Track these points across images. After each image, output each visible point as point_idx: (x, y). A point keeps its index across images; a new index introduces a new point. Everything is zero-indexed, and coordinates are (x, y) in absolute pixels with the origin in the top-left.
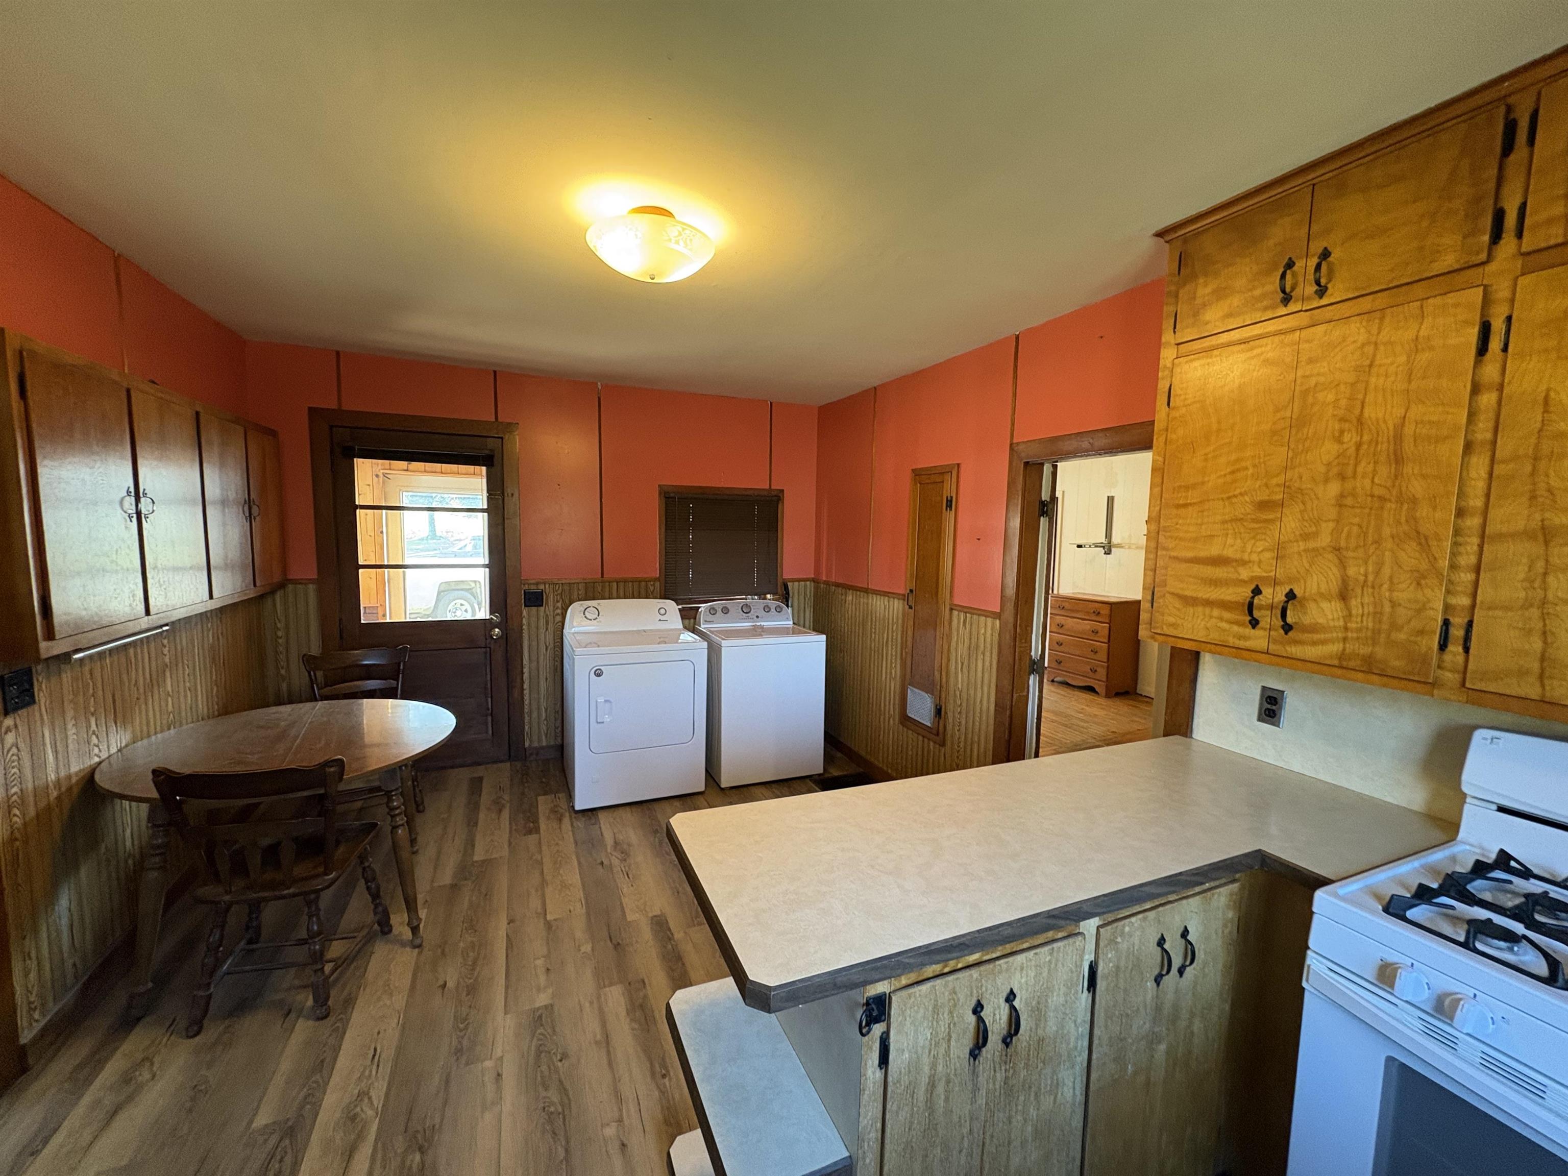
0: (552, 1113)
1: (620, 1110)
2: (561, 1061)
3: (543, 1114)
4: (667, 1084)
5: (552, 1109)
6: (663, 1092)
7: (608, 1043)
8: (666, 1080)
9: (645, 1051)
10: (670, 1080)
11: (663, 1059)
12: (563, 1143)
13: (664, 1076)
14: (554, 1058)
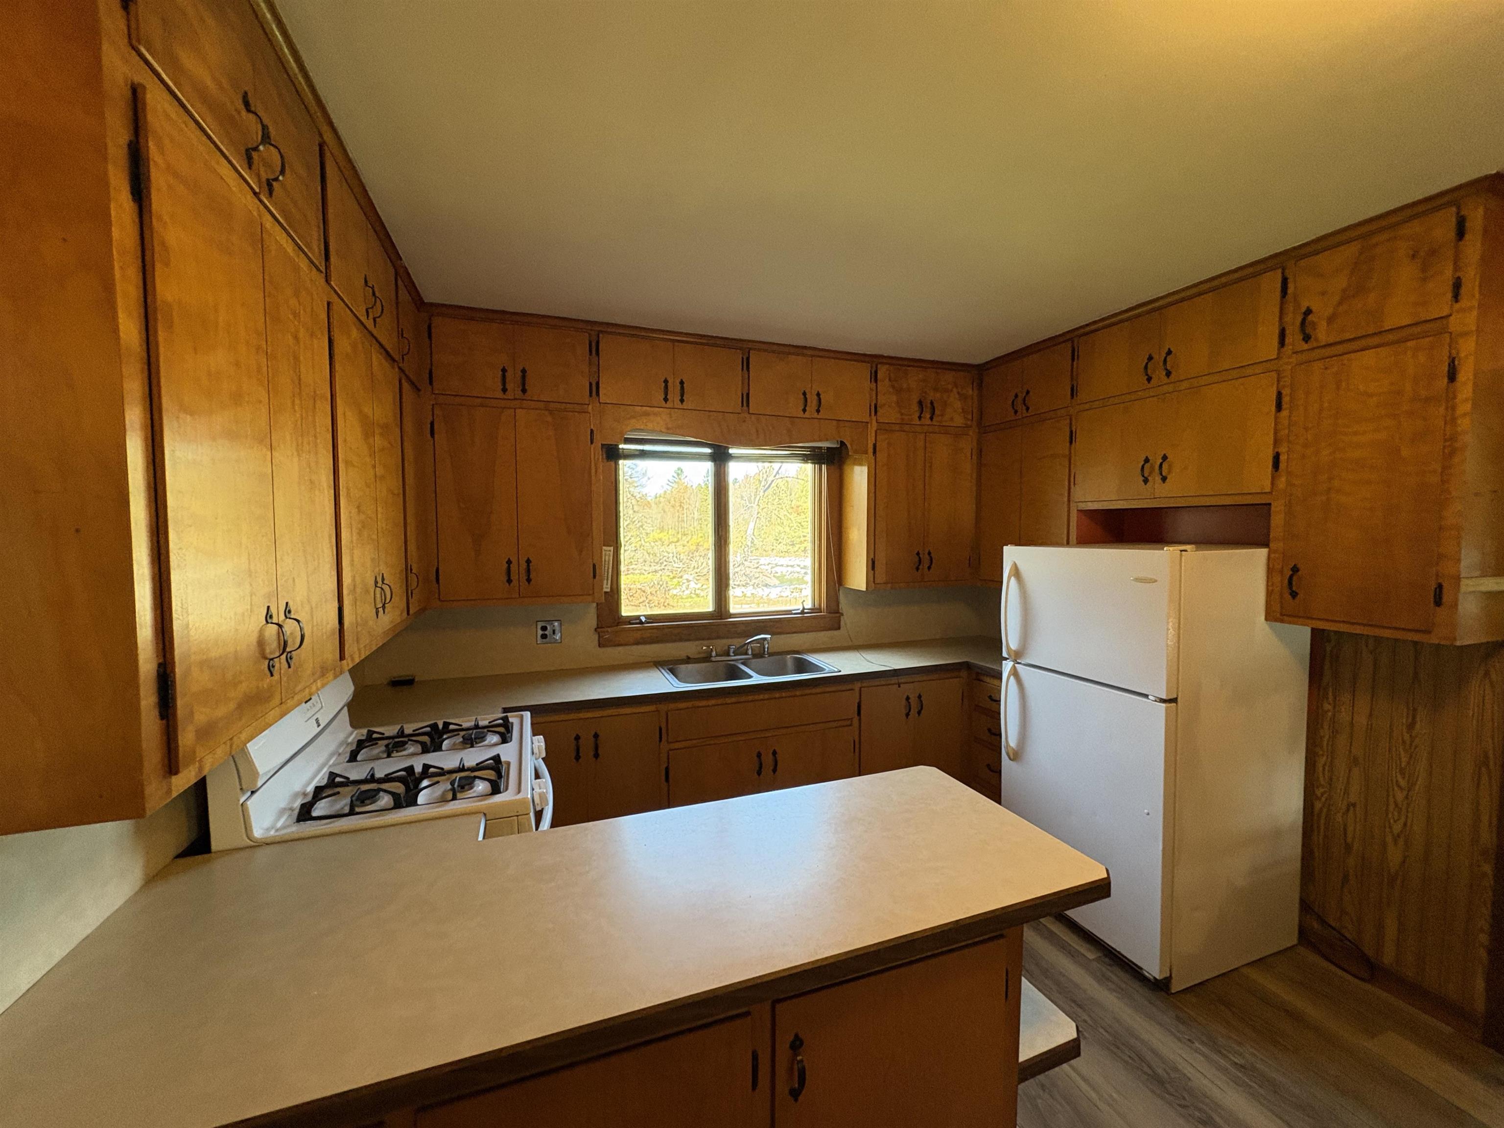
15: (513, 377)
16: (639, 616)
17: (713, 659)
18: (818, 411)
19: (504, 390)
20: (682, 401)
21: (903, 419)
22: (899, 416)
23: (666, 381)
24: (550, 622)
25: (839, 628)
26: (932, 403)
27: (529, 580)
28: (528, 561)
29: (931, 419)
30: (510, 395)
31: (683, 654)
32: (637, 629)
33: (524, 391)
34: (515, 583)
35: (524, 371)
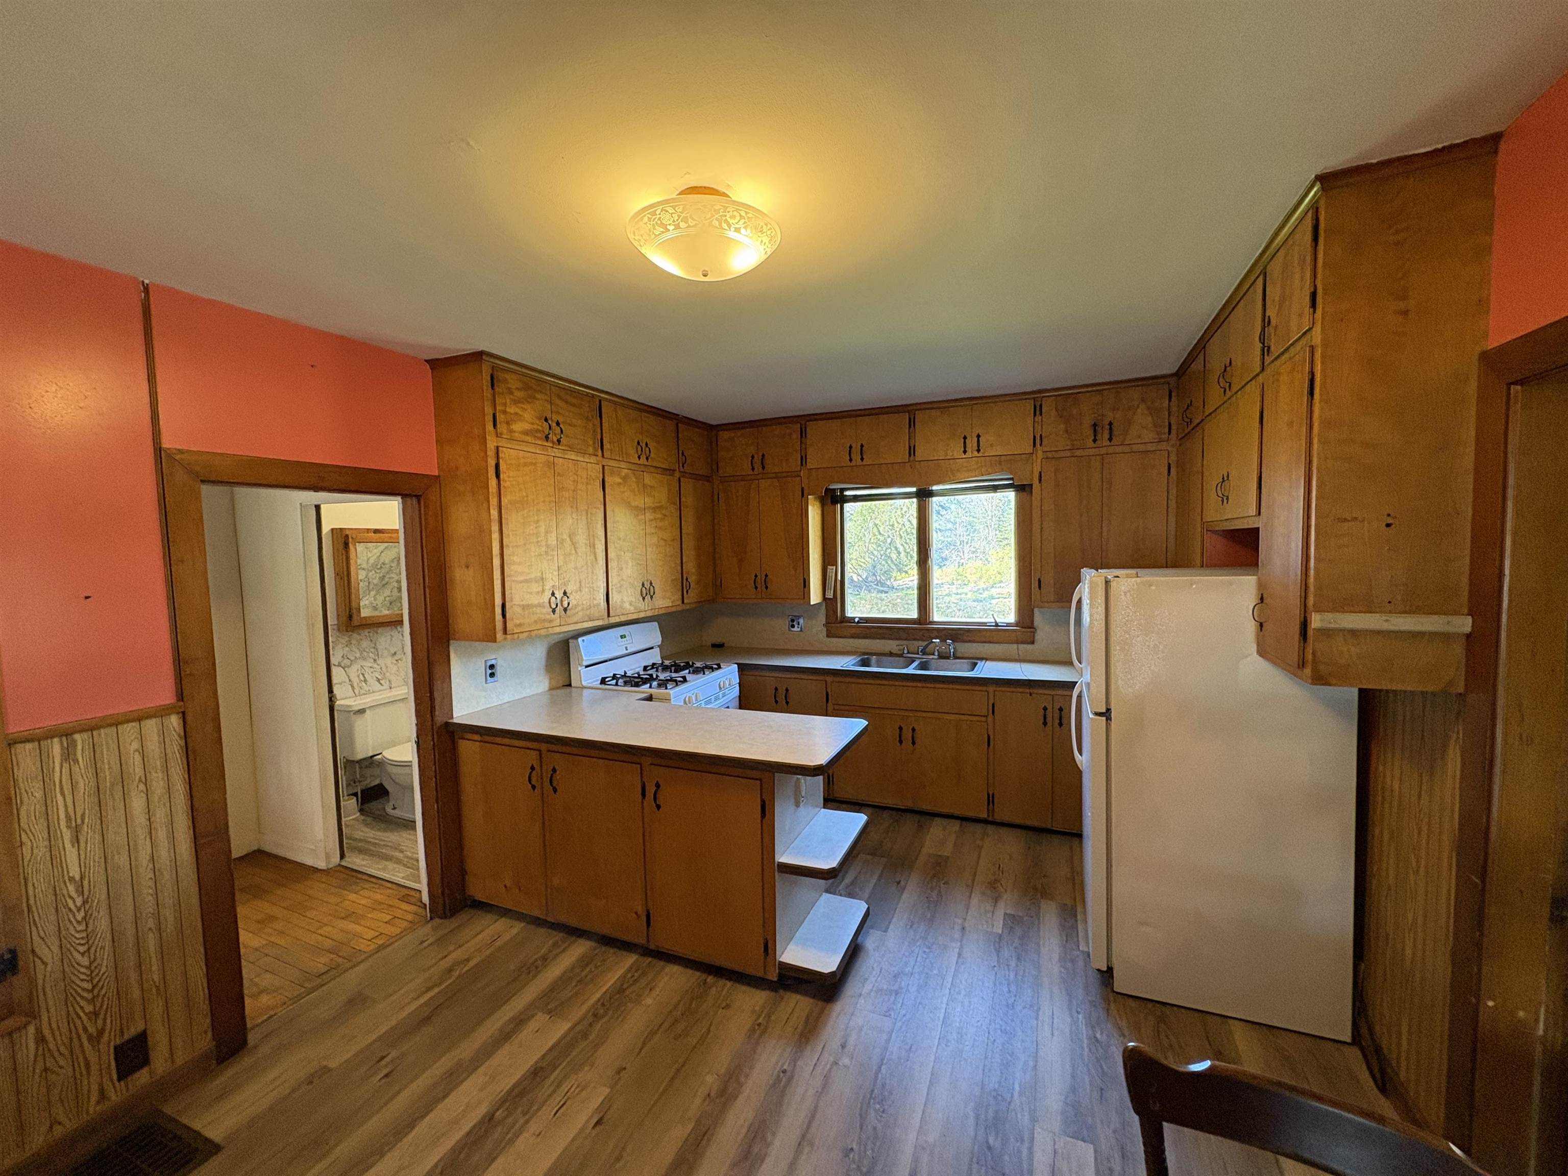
0: (879, 1103)
1: (830, 1070)
2: (852, 1149)
3: (886, 1107)
4: (787, 1064)
5: (878, 1106)
6: (794, 1061)
7: (803, 1137)
8: (785, 1067)
9: (781, 1105)
10: (782, 1066)
11: (774, 1086)
12: (880, 1076)
13: (784, 1072)
14: (856, 1158)
15: (757, 460)
16: (855, 618)
17: (904, 655)
18: (978, 451)
19: (753, 469)
20: (862, 459)
21: (1073, 445)
22: (1069, 443)
23: (851, 447)
24: (799, 617)
25: (1033, 643)
26: (1111, 424)
27: (767, 588)
28: (766, 576)
29: (1110, 439)
30: (756, 472)
31: (887, 649)
32: (854, 627)
33: (763, 468)
34: (759, 589)
35: (763, 455)
